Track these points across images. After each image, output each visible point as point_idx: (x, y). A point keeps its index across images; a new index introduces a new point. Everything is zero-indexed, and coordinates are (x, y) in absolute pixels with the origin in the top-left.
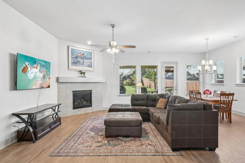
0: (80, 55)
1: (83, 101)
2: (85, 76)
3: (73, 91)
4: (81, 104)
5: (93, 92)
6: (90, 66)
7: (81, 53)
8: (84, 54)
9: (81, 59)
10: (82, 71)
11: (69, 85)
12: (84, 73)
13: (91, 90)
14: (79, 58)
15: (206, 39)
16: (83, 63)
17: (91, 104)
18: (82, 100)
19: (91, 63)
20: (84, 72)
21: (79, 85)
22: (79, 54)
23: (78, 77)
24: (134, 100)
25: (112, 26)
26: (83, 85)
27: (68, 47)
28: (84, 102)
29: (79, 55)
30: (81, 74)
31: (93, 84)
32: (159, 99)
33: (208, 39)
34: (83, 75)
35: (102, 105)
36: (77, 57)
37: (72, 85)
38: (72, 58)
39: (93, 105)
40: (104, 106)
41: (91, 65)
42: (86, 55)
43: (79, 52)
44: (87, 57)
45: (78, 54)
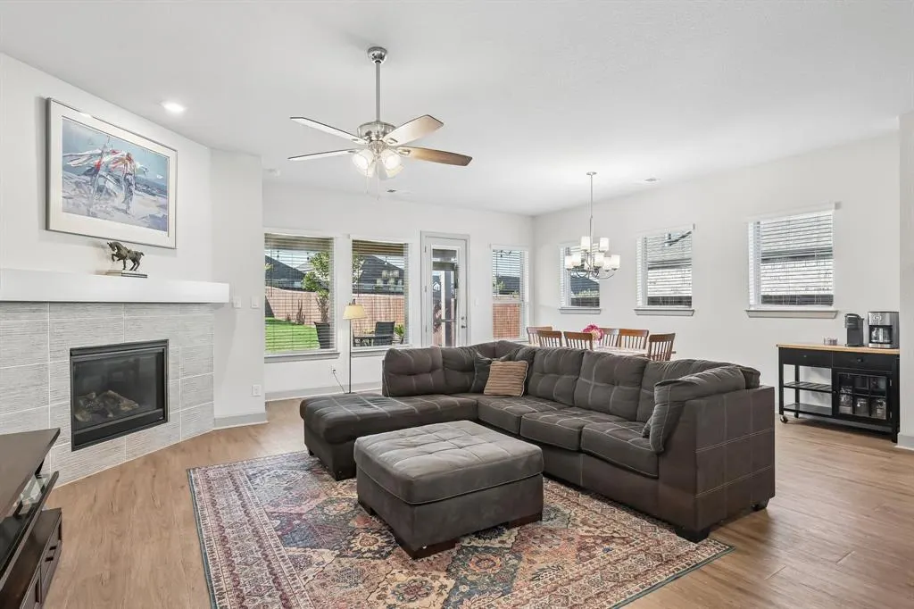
0: (109, 162)
1: (117, 401)
2: (140, 270)
3: (71, 350)
4: (111, 415)
5: (172, 348)
6: (161, 223)
7: (114, 152)
8: (129, 158)
9: (118, 180)
10: (124, 245)
11: (48, 316)
12: (136, 259)
13: (164, 339)
14: (104, 174)
15: (588, 174)
16: (124, 207)
17: (161, 410)
18: (111, 392)
19: (165, 207)
20: (134, 248)
21: (106, 315)
22: (108, 153)
23: (98, 273)
24: (399, 374)
25: (376, 53)
26: (124, 315)
27: (47, 104)
28: (125, 401)
29: (106, 159)
30: (116, 258)
31: (172, 313)
32: (490, 362)
33: (595, 173)
34: (130, 263)
35: (212, 411)
36: (94, 171)
37: (69, 318)
38: (66, 168)
39: (171, 413)
40: (218, 413)
41: (165, 218)
42: (139, 166)
43: (105, 147)
44: (142, 176)
45: (101, 155)
